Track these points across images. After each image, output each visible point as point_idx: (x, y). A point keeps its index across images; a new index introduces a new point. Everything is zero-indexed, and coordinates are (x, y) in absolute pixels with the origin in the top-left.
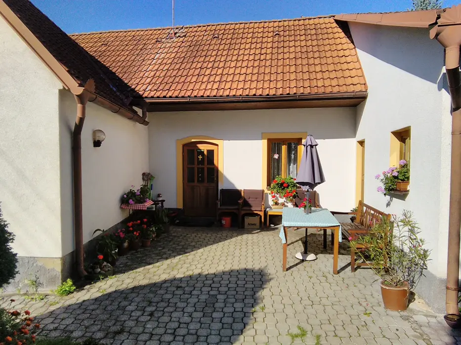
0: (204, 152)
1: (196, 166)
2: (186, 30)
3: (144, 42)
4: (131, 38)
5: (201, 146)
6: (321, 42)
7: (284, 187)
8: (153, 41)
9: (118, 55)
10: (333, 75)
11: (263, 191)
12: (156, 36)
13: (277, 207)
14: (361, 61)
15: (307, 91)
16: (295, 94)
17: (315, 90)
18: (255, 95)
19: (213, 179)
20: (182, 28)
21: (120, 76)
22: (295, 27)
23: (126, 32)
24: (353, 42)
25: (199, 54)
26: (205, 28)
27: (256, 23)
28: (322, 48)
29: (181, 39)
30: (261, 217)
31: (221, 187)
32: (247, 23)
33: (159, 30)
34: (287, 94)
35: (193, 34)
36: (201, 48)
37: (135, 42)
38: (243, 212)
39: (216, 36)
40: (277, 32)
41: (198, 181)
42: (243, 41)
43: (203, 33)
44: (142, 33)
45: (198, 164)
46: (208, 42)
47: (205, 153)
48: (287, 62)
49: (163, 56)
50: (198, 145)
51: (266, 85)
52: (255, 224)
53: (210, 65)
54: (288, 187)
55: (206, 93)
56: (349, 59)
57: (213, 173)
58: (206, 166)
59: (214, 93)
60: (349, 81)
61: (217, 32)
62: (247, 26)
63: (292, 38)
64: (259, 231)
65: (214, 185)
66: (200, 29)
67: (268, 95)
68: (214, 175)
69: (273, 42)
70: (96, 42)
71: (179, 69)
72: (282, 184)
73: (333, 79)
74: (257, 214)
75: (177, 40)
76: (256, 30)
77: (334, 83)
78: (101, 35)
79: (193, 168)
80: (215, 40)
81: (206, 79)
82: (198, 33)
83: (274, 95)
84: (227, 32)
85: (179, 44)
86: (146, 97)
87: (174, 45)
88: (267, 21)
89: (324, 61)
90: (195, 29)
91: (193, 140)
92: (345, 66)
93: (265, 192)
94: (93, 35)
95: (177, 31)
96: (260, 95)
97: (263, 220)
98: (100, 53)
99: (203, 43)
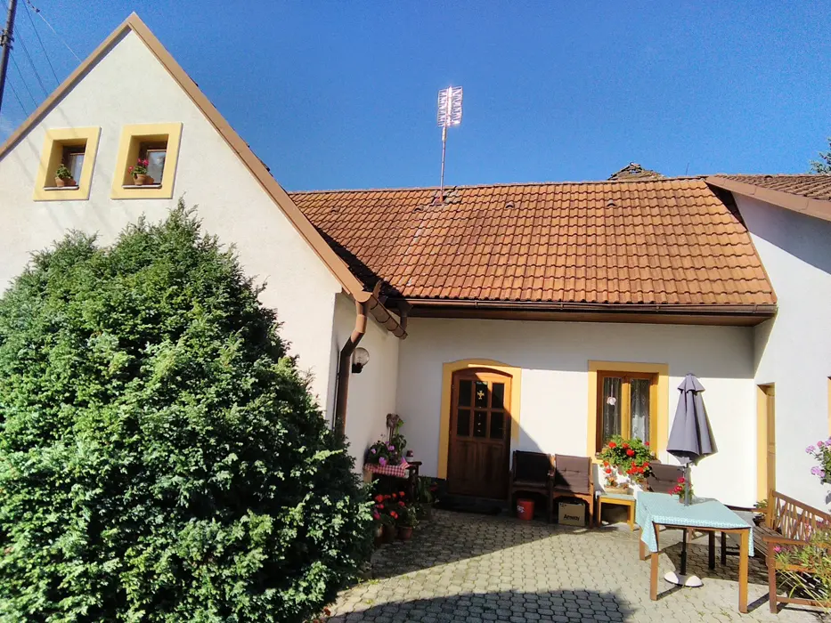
0: (486, 386)
1: (472, 408)
2: (461, 193)
3: (396, 209)
4: (375, 202)
5: (482, 376)
6: (687, 220)
7: (628, 456)
8: (410, 209)
9: (358, 229)
10: (714, 275)
11: (589, 460)
12: (414, 202)
13: (613, 490)
14: (759, 253)
15: (673, 299)
16: (652, 302)
17: (686, 299)
18: (584, 301)
19: (502, 431)
20: (454, 190)
21: (364, 261)
22: (640, 193)
23: (366, 193)
24: (742, 222)
25: (486, 230)
26: (490, 191)
27: (574, 184)
28: (690, 230)
29: (454, 207)
30: (587, 505)
31: (514, 447)
32: (558, 185)
33: (418, 191)
34: (639, 303)
35: (473, 199)
36: (488, 222)
37: (382, 210)
38: (555, 495)
39: (510, 203)
40: (610, 202)
41: (476, 434)
42: (556, 213)
43: (488, 199)
44: (391, 195)
45: (477, 405)
46: (499, 213)
47: (490, 387)
48: (633, 249)
49: (427, 232)
50: (478, 374)
51: (602, 286)
52: (577, 518)
53: (505, 250)
54: (634, 456)
55: (502, 293)
56: (738, 250)
57: (501, 423)
58: (489, 410)
59: (516, 295)
60: (743, 286)
61: (511, 198)
62: (559, 189)
63: (638, 211)
64: (585, 530)
65: (501, 442)
66: (482, 191)
67: (606, 302)
68: (502, 426)
69: (605, 216)
70: (322, 207)
71: (456, 254)
72: (624, 451)
73: (715, 281)
74: (581, 499)
75: (447, 207)
76: (576, 196)
77: (718, 287)
78: (328, 195)
79: (468, 412)
80: (509, 211)
81: (500, 271)
82: (479, 199)
83: (616, 303)
84: (528, 197)
85: (451, 215)
86: (408, 297)
87: (444, 215)
88: (592, 182)
89: (695, 250)
90: (475, 192)
91: (470, 366)
92: (733, 261)
93: (593, 462)
94: (316, 196)
95: (445, 193)
96: (593, 302)
97: (591, 511)
98: (330, 224)
99: (491, 213)
